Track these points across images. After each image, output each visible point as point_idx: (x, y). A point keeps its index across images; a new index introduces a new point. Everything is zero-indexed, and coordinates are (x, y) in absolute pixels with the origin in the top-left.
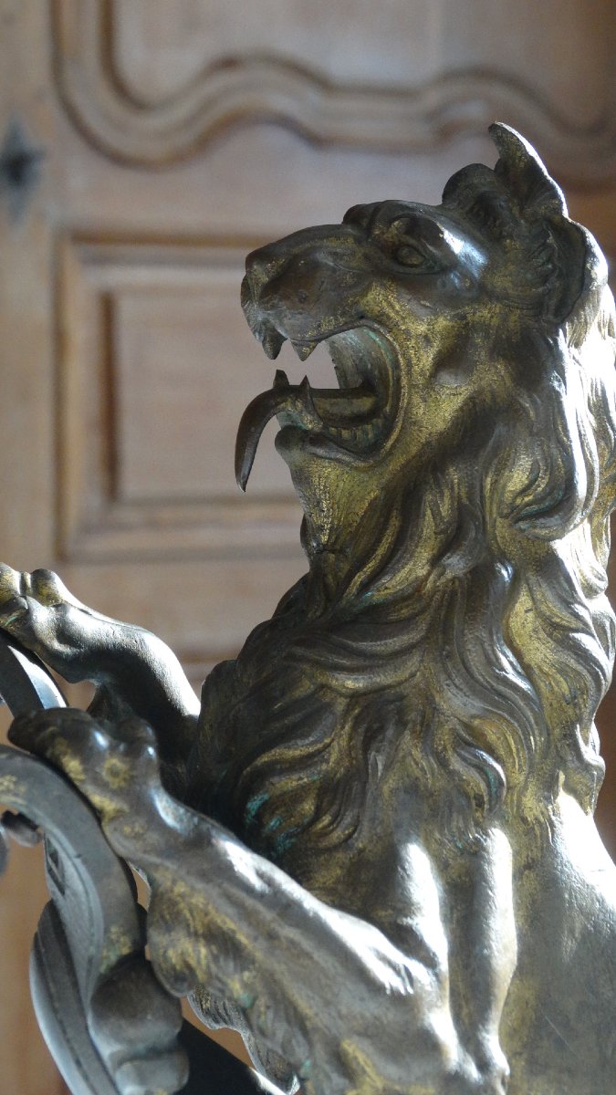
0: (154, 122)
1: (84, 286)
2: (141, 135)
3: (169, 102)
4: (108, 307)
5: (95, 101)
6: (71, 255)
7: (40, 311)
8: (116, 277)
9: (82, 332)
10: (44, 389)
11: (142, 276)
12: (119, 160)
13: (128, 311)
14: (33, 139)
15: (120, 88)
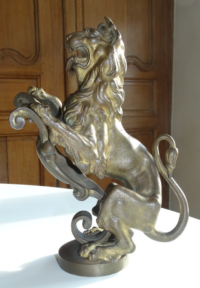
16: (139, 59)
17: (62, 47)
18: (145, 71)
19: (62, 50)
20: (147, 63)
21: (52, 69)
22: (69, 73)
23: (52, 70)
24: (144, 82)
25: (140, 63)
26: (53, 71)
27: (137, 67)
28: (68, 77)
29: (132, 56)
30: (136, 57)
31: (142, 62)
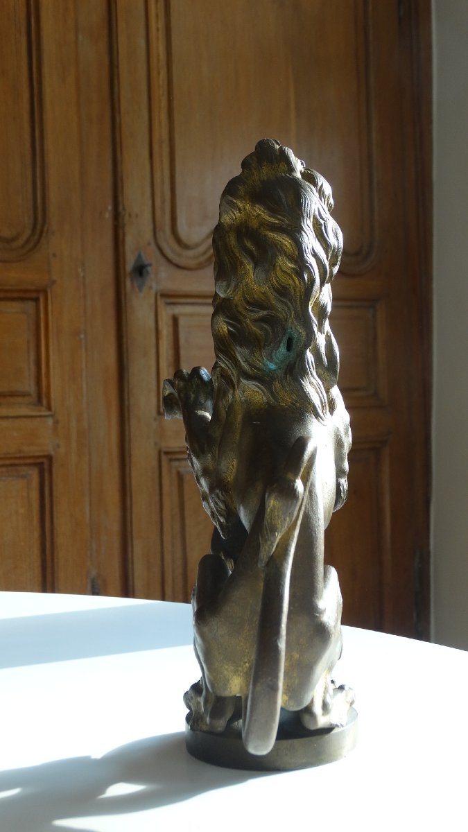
0: (190, 253)
1: (166, 314)
2: (187, 258)
3: (197, 245)
4: (175, 320)
5: (169, 246)
6: (161, 302)
7: (152, 323)
8: (178, 310)
9: (166, 331)
10: (153, 351)
11: (188, 309)
12: (178, 266)
13: (182, 322)
14: (146, 260)
15: (178, 240)
17: (110, 208)
18: (353, 276)
19: (108, 216)
21: (80, 270)
22: (128, 283)
23: (82, 275)
24: (350, 307)
26: (84, 277)
28: (126, 296)
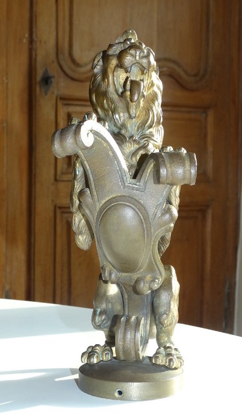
0: (81, 70)
1: (63, 111)
2: (79, 73)
3: (86, 65)
4: (69, 115)
5: (67, 64)
6: (60, 103)
7: (53, 118)
8: (71, 109)
9: (62, 123)
11: (78, 109)
12: (73, 79)
14: (51, 73)
15: (73, 60)
16: (179, 65)
17: (27, 35)
18: (192, 90)
19: (25, 41)
20: (195, 75)
21: (5, 78)
22: (38, 89)
23: (6, 81)
24: (190, 112)
25: (182, 73)
26: (7, 84)
27: (177, 81)
28: (36, 98)
29: (166, 60)
30: (174, 62)
31: (186, 72)
